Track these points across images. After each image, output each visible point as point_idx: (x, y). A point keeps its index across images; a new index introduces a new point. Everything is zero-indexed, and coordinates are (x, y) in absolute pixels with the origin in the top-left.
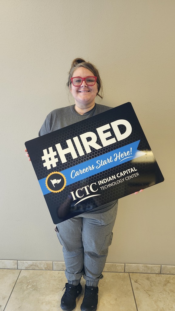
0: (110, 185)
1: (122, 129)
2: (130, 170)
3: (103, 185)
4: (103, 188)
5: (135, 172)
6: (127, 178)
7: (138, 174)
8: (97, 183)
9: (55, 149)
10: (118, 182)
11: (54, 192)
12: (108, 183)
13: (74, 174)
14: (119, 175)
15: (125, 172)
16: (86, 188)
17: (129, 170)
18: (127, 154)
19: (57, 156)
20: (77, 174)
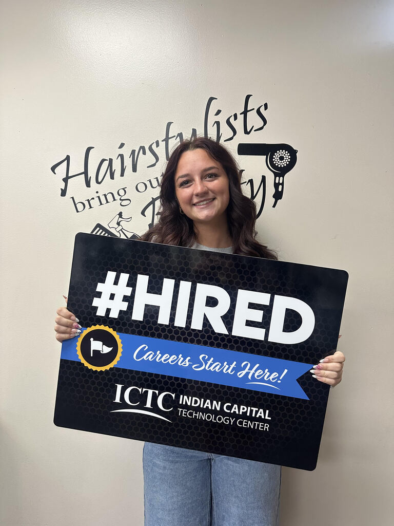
0: (199, 415)
1: (292, 321)
2: (257, 412)
3: (186, 407)
4: (183, 413)
5: (265, 421)
6: (241, 423)
7: (267, 427)
8: (178, 397)
9: (132, 283)
10: (220, 419)
11: (86, 364)
12: (198, 409)
13: (142, 353)
14: (229, 408)
15: (243, 409)
16: (150, 392)
17: (254, 409)
18: (271, 378)
19: (130, 299)
20: (148, 356)
